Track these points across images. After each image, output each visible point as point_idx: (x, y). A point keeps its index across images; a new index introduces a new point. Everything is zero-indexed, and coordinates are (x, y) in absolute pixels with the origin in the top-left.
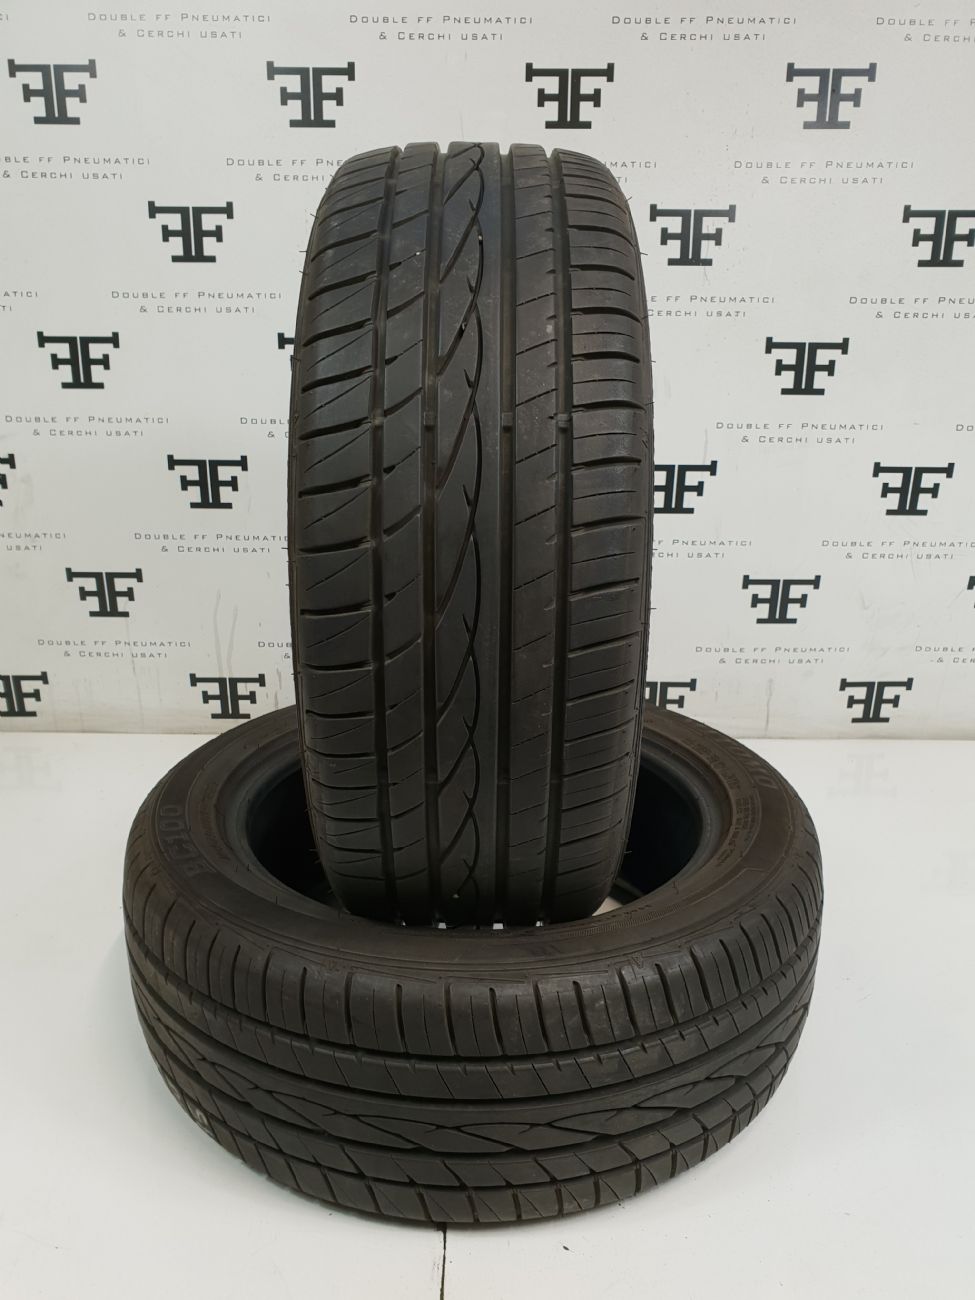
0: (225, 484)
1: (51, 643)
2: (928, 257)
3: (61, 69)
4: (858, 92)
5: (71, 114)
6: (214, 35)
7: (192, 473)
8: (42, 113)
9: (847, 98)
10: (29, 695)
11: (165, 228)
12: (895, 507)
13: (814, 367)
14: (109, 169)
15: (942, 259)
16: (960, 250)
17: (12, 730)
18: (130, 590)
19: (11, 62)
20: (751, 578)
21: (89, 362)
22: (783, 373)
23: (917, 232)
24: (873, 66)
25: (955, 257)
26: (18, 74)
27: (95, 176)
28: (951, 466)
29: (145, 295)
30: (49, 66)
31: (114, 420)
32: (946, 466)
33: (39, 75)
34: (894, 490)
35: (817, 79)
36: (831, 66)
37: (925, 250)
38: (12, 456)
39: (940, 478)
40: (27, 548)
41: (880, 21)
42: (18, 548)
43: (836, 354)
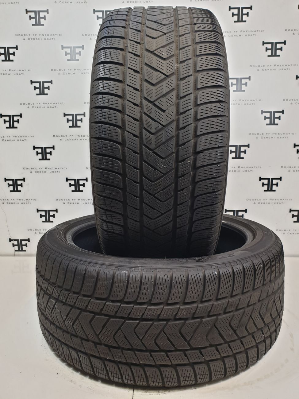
0: (81, 185)
1: (31, 230)
2: (269, 123)
3: (44, 82)
4: (246, 83)
5: (45, 93)
6: (82, 73)
7: (73, 182)
8: (39, 93)
9: (244, 84)
10: (24, 245)
11: (68, 119)
12: (266, 189)
13: (240, 152)
14: (54, 105)
15: (272, 123)
16: (277, 121)
17: (19, 255)
18: (54, 215)
19: (31, 81)
20: (227, 210)
21: (46, 153)
22: (232, 153)
23: (265, 117)
24: (250, 77)
25: (276, 123)
26: (33, 84)
27: (51, 107)
28: (281, 177)
29: (62, 136)
30: (41, 82)
31: (52, 168)
32: (279, 178)
33: (38, 84)
34: (266, 185)
35: (235, 80)
36: (239, 77)
37: (268, 121)
38: (24, 178)
39: (278, 181)
40: (27, 203)
41: (251, 66)
42: (24, 203)
43: (246, 148)
